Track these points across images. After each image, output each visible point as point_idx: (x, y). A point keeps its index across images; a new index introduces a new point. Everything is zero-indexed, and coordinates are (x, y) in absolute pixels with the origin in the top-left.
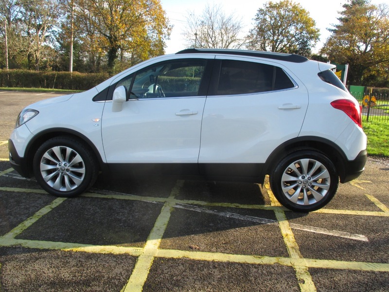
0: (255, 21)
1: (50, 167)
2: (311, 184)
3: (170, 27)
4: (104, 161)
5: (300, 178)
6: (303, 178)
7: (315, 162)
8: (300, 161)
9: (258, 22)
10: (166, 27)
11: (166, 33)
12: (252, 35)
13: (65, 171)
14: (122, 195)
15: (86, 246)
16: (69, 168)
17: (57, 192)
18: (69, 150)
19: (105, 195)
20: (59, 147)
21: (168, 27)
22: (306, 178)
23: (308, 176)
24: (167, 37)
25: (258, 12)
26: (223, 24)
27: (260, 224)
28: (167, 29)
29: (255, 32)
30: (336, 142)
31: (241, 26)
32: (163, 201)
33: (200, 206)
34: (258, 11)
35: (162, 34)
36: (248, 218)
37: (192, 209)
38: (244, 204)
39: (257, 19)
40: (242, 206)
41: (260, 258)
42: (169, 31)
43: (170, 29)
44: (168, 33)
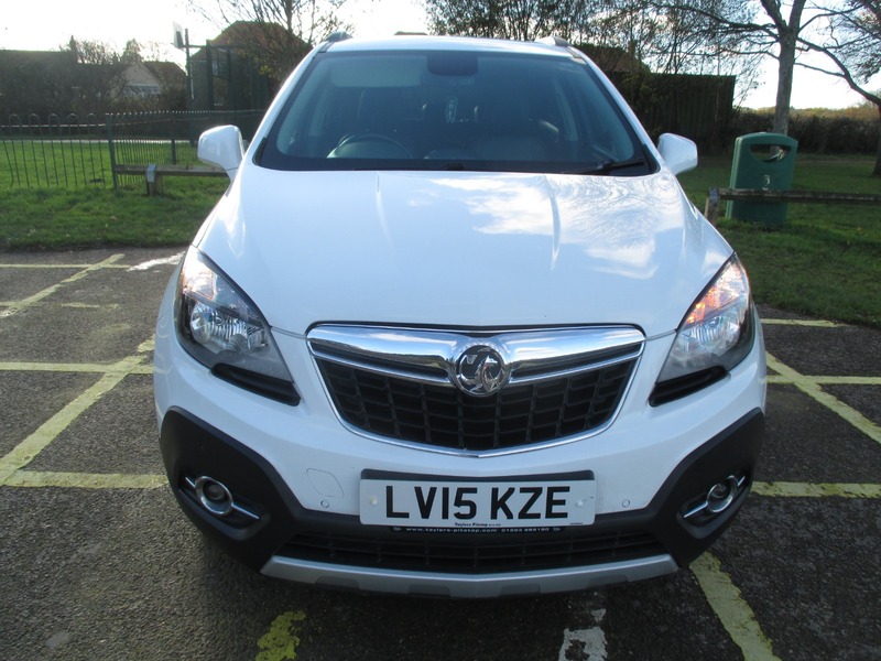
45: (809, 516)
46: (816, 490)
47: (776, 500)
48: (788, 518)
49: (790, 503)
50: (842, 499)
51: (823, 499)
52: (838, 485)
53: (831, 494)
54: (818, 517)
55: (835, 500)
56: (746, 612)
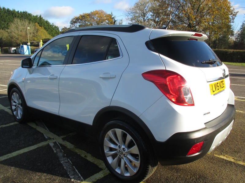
10: (232, 14)
11: (231, 18)
24: (232, 21)
28: (232, 15)
35: (228, 19)
42: (234, 17)
43: (235, 15)
44: (233, 18)
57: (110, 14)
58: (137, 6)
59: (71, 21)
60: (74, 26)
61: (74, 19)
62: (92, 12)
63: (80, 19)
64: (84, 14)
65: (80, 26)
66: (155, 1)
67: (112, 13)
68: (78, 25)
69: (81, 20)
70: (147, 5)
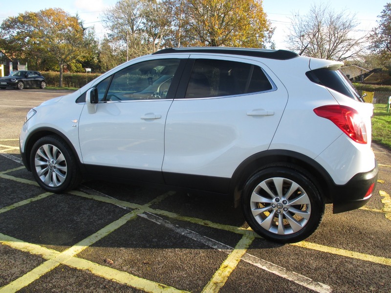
0: (380, 19)
1: (42, 163)
2: (287, 209)
3: (271, 30)
4: (82, 162)
5: (274, 200)
6: (277, 200)
7: (292, 183)
8: (272, 180)
9: (385, 19)
10: (268, 30)
11: (267, 36)
12: (376, 34)
13: (53, 168)
14: (105, 196)
15: (16, 241)
16: (56, 165)
17: (47, 187)
18: (55, 148)
19: (89, 194)
20: (48, 145)
21: (270, 29)
22: (281, 201)
23: (283, 199)
24: (268, 41)
25: (384, 8)
26: (332, 23)
27: (209, 247)
28: (268, 32)
29: (379, 31)
30: (317, 160)
31: (352, 24)
32: (134, 208)
33: (165, 218)
34: (385, 6)
35: (263, 37)
36: (203, 240)
37: (154, 221)
38: (217, 223)
39: (383, 16)
40: (211, 225)
41: (163, 287)
42: (271, 34)
43: (272, 32)
44: (269, 35)
45: (15, 198)
46: (16, 205)
47: (26, 198)
48: (20, 196)
49: (22, 199)
50: (6, 206)
51: (12, 204)
52: (9, 209)
53: (10, 206)
54: (12, 199)
55: (8, 205)
56: (18, 181)
57: (75, 16)
58: (121, 7)
59: (3, 25)
60: (8, 32)
61: (9, 20)
62: (44, 10)
63: (19, 21)
64: (26, 13)
65: (18, 33)
66: (149, 2)
67: (77, 15)
68: (16, 32)
69: (22, 23)
70: (138, 6)
